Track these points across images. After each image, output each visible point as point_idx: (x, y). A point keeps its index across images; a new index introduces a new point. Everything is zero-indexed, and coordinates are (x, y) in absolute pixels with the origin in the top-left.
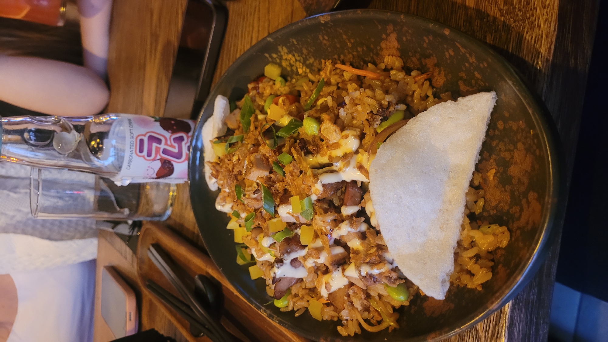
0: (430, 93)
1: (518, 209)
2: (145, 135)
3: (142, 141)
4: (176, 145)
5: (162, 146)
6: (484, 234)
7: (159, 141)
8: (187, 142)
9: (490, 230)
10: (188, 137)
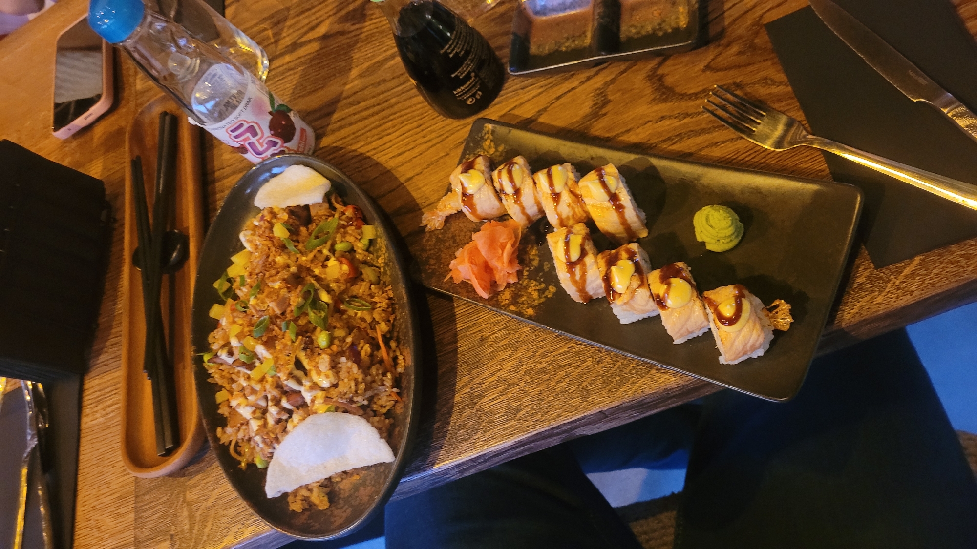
0: (388, 408)
1: (342, 505)
2: (248, 122)
3: (241, 126)
4: (265, 146)
5: (254, 140)
6: (318, 496)
7: (255, 134)
8: (276, 150)
9: (322, 498)
10: (282, 146)
